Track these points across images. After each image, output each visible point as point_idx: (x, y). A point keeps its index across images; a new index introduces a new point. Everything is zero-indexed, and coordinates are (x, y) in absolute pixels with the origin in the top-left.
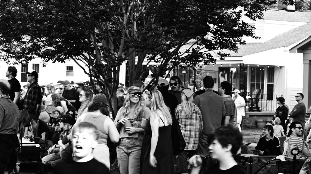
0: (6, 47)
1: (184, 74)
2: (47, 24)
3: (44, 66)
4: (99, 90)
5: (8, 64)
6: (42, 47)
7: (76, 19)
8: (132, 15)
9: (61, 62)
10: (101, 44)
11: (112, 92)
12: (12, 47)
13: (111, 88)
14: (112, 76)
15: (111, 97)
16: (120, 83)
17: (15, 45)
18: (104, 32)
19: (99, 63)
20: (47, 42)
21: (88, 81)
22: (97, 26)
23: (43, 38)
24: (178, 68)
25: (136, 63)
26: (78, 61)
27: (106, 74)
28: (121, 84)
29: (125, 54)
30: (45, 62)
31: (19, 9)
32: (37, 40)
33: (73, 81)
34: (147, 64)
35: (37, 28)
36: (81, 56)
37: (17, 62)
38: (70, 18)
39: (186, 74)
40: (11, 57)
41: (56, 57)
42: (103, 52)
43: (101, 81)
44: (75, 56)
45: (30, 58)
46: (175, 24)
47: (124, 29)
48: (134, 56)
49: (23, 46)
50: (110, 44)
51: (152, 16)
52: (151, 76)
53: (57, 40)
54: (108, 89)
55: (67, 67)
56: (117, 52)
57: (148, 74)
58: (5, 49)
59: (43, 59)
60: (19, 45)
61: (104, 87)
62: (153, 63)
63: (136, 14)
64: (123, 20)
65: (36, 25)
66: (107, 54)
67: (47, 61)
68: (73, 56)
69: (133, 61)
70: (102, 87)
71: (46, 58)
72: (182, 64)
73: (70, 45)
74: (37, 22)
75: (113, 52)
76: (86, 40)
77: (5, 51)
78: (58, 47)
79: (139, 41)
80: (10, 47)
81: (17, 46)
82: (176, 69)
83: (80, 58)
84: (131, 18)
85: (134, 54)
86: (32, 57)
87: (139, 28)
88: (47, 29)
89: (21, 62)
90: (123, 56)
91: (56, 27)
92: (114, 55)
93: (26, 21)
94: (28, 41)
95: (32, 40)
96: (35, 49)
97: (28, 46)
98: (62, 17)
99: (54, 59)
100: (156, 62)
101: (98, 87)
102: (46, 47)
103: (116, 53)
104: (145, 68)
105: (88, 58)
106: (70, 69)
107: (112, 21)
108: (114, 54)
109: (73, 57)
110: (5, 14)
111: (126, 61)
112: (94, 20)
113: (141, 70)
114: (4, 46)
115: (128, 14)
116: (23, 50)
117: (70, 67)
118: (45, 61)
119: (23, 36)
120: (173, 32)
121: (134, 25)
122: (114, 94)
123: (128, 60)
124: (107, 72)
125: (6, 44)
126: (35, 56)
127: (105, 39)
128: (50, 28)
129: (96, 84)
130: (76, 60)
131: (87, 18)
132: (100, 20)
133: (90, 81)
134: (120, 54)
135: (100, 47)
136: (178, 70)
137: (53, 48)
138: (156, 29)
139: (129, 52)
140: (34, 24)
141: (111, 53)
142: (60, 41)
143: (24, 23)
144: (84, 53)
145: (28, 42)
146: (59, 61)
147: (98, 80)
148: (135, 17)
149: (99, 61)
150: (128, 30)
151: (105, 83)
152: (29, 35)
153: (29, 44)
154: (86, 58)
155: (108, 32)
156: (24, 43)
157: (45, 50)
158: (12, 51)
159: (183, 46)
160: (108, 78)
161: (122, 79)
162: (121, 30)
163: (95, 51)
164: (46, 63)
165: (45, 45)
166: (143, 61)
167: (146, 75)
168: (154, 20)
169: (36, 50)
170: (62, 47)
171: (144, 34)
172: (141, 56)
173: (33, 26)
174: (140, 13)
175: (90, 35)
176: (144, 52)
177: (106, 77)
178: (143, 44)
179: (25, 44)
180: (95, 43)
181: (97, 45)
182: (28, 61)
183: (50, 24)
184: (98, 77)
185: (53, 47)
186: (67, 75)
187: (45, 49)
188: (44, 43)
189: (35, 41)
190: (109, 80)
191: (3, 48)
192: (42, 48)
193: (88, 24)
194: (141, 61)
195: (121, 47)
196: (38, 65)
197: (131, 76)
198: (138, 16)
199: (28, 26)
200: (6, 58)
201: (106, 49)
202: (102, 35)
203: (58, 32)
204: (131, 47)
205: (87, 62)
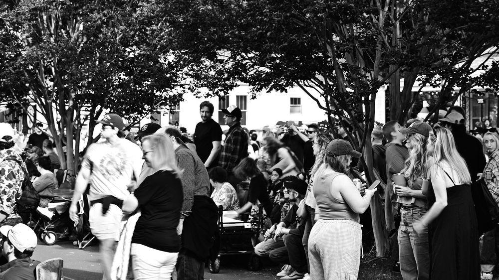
0: (193, 70)
1: (480, 105)
2: (256, 31)
3: (253, 98)
4: (343, 134)
5: (197, 97)
6: (250, 68)
7: (303, 21)
8: (393, 11)
9: (279, 91)
10: (343, 60)
11: (363, 137)
12: (202, 70)
13: (362, 131)
14: (364, 110)
15: (363, 145)
16: (376, 122)
17: (206, 66)
18: (348, 40)
19: (341, 91)
20: (257, 60)
21: (326, 120)
22: (337, 31)
23: (250, 53)
24: (469, 95)
25: (401, 90)
26: (308, 89)
27: (353, 108)
28: (378, 124)
29: (383, 76)
30: (255, 92)
31: (211, 8)
32: (242, 57)
33: (301, 122)
34: (420, 91)
35: (240, 37)
36: (312, 80)
37: (211, 93)
38: (292, 19)
39: (484, 105)
40: (202, 85)
41: (272, 83)
42: (347, 72)
43: (345, 119)
44: (302, 81)
45: (231, 87)
46: (463, 22)
47: (380, 34)
48: (398, 78)
49: (220, 67)
50: (358, 59)
51: (425, 12)
52: (426, 110)
53: (273, 55)
54: (357, 132)
55: (292, 99)
56: (369, 72)
57: (421, 107)
58: (191, 72)
59: (252, 87)
60: (213, 67)
61: (351, 130)
62: (428, 88)
63: (398, 9)
64: (378, 19)
65: (240, 33)
66: (354, 76)
67: (259, 90)
68: (299, 80)
69: (396, 86)
70: (348, 129)
71: (257, 86)
72: (476, 87)
73: (295, 63)
74: (241, 27)
75: (363, 73)
76: (321, 54)
77: (192, 76)
78: (275, 67)
79: (404, 55)
80: (200, 70)
81: (210, 68)
82: (467, 97)
83: (311, 84)
84: (391, 17)
85: (398, 73)
86: (235, 84)
87: (405, 32)
88: (256, 38)
89: (217, 93)
90: (380, 79)
91: (270, 34)
92: (366, 77)
93: (223, 26)
94: (226, 59)
95: (233, 57)
96: (238, 72)
97: (227, 66)
98: (280, 19)
99: (270, 86)
100: (434, 87)
101: (341, 130)
102: (255, 67)
103: (368, 74)
104: (416, 96)
105: (324, 83)
106: (295, 101)
107: (359, 22)
108: (365, 75)
109: (300, 83)
110: (189, 18)
111: (386, 86)
112: (331, 21)
113: (410, 99)
114: (189, 69)
115: (386, 9)
116: (220, 73)
117: (295, 99)
118: (256, 90)
119: (218, 51)
120: (460, 36)
121: (395, 27)
122: (366, 140)
123: (388, 85)
124: (355, 105)
125: (192, 66)
126: (239, 83)
127: (349, 52)
128: (262, 36)
129: (337, 125)
130: (305, 87)
131: (321, 19)
132: (341, 22)
133: (327, 121)
134: (374, 75)
135: (343, 65)
136: (469, 97)
137: (266, 69)
138: (432, 32)
139: (390, 72)
140: (236, 30)
141: (360, 74)
142: (277, 58)
143: (220, 29)
144: (317, 76)
145: (227, 61)
146: (277, 90)
147: (340, 118)
148: (398, 14)
149: (341, 87)
150: (387, 36)
151: (352, 122)
152: (228, 49)
153: (228, 63)
154: (321, 83)
155: (355, 40)
156: (221, 61)
157: (255, 73)
158: (203, 77)
159: (477, 59)
160: (356, 115)
161: (380, 116)
162: (374, 37)
163: (334, 72)
164: (257, 94)
165: (255, 64)
166: (412, 86)
167: (419, 108)
168: (429, 19)
169: (239, 74)
170: (281, 67)
171: (412, 41)
172: (409, 78)
173: (235, 35)
174: (405, 8)
175: (326, 47)
176: (413, 71)
177: (353, 112)
178: (411, 58)
179: (222, 64)
180: (334, 59)
181: (338, 62)
182: (228, 90)
183: (261, 31)
184: (340, 114)
185: (268, 68)
186: (292, 111)
187: (255, 70)
188: (253, 60)
189: (238, 58)
190: (358, 118)
191: (188, 71)
192: (250, 70)
193: (322, 28)
194: (409, 85)
195: (376, 64)
196: (245, 97)
197: (394, 110)
198: (401, 12)
199: (226, 35)
200: (193, 88)
201: (351, 67)
202: (345, 46)
203: (275, 43)
204: (392, 63)
205: (323, 90)
